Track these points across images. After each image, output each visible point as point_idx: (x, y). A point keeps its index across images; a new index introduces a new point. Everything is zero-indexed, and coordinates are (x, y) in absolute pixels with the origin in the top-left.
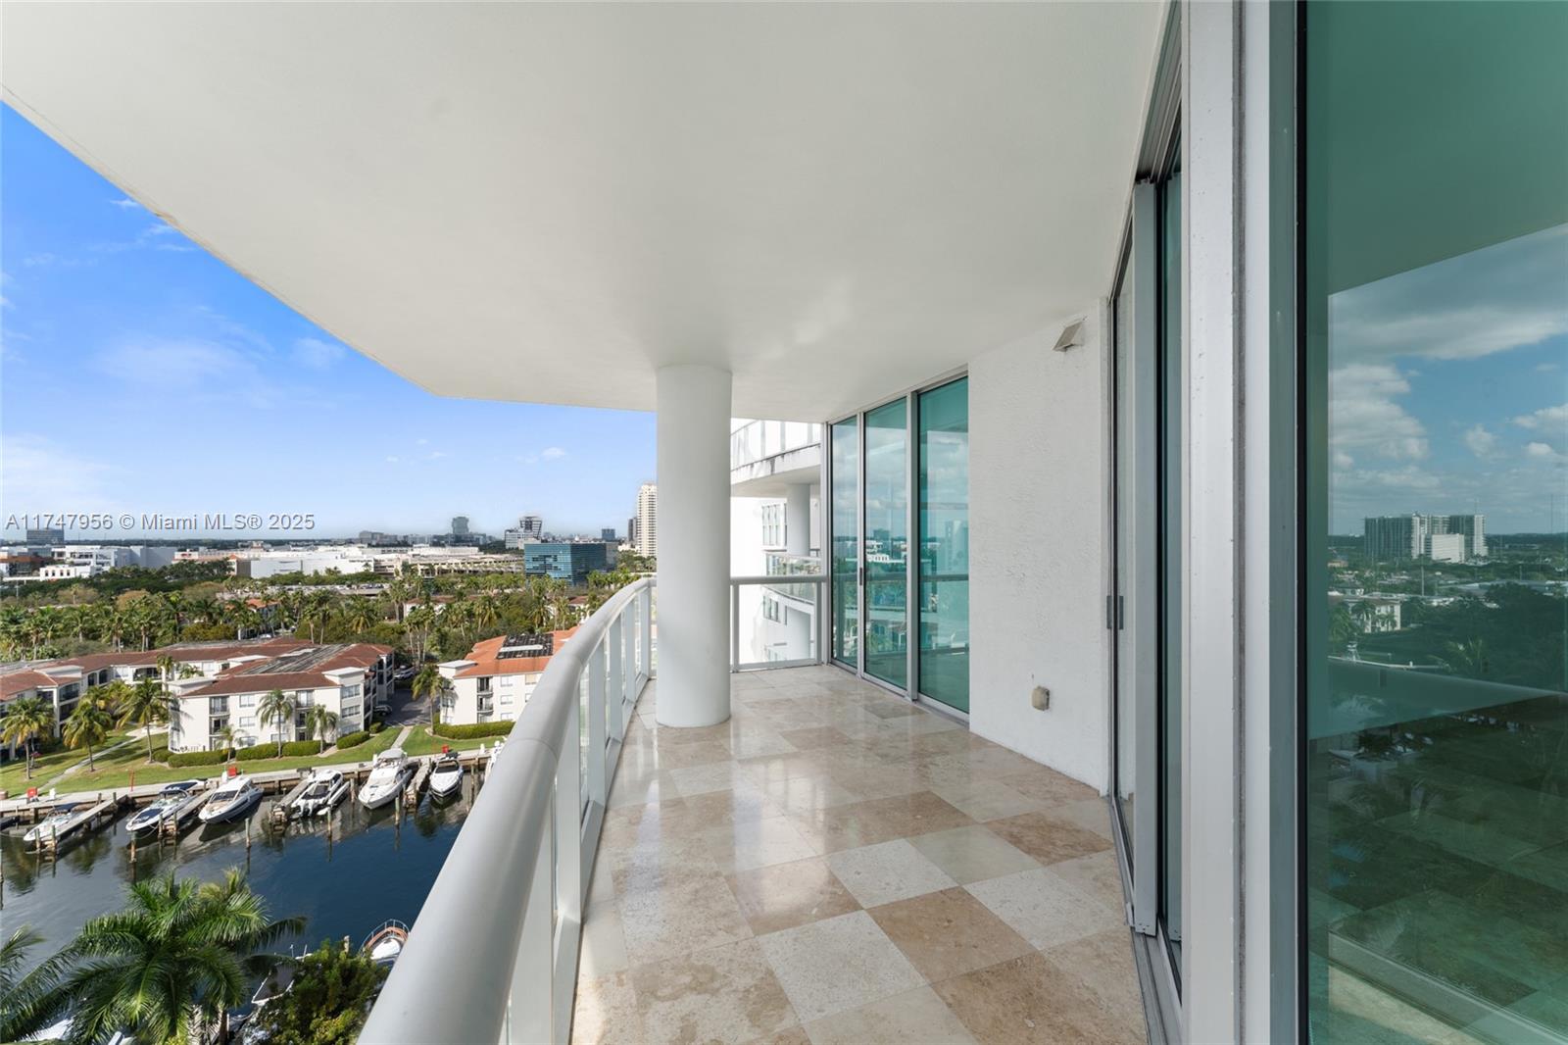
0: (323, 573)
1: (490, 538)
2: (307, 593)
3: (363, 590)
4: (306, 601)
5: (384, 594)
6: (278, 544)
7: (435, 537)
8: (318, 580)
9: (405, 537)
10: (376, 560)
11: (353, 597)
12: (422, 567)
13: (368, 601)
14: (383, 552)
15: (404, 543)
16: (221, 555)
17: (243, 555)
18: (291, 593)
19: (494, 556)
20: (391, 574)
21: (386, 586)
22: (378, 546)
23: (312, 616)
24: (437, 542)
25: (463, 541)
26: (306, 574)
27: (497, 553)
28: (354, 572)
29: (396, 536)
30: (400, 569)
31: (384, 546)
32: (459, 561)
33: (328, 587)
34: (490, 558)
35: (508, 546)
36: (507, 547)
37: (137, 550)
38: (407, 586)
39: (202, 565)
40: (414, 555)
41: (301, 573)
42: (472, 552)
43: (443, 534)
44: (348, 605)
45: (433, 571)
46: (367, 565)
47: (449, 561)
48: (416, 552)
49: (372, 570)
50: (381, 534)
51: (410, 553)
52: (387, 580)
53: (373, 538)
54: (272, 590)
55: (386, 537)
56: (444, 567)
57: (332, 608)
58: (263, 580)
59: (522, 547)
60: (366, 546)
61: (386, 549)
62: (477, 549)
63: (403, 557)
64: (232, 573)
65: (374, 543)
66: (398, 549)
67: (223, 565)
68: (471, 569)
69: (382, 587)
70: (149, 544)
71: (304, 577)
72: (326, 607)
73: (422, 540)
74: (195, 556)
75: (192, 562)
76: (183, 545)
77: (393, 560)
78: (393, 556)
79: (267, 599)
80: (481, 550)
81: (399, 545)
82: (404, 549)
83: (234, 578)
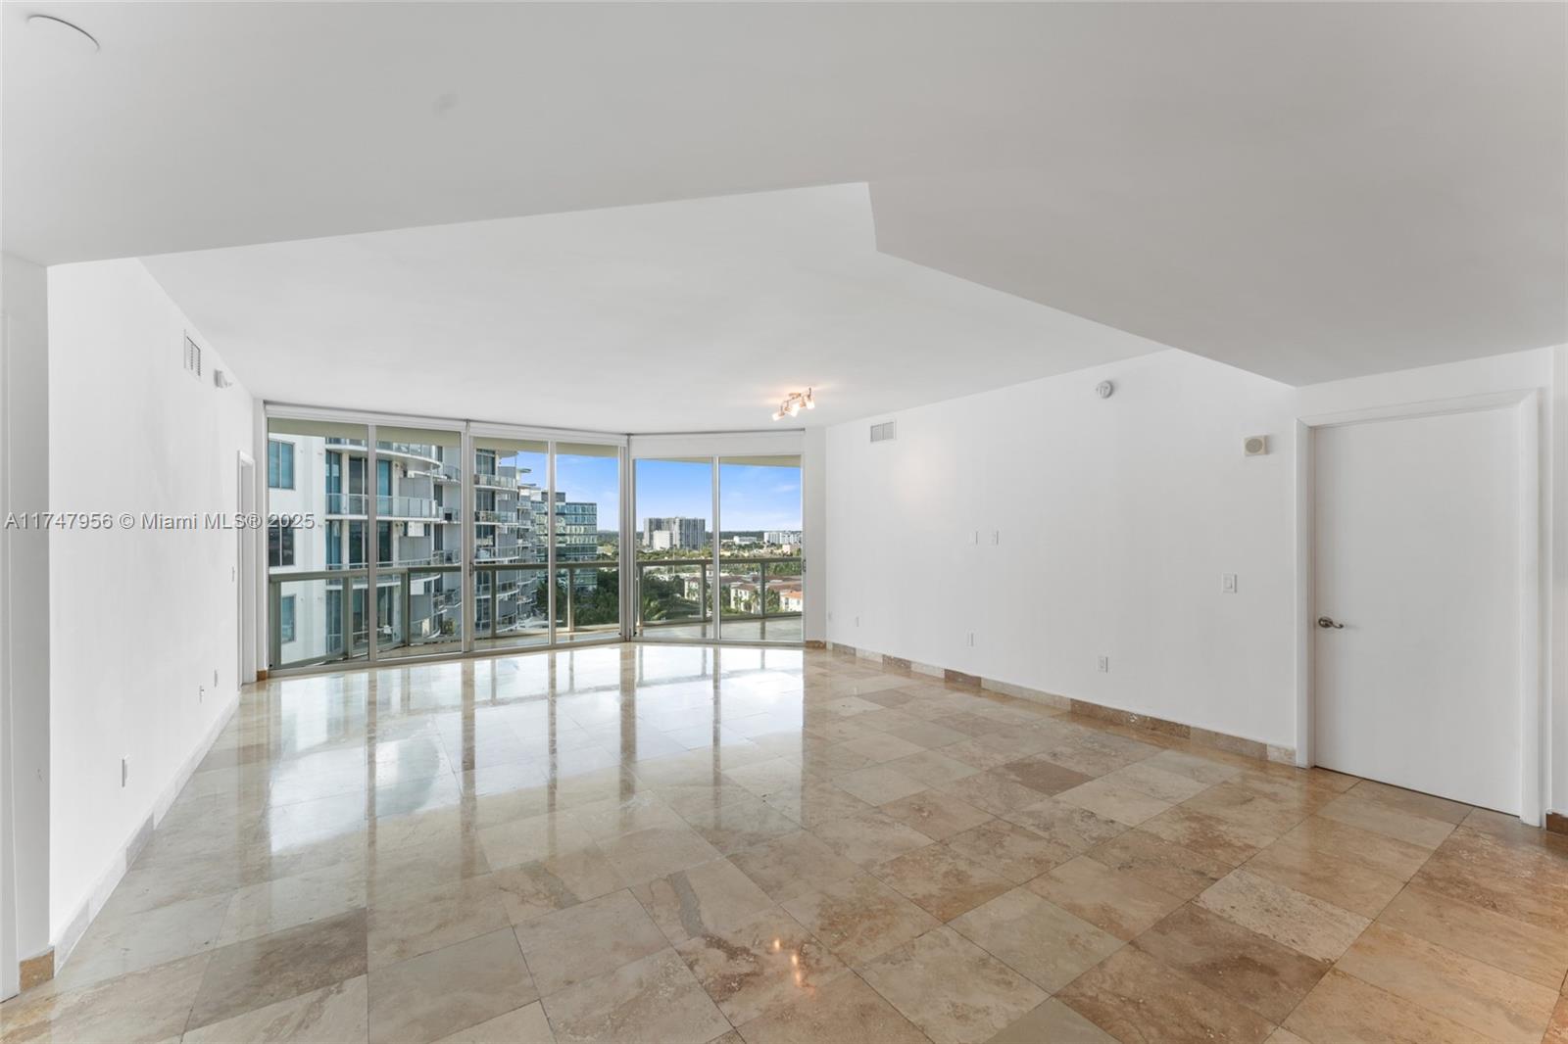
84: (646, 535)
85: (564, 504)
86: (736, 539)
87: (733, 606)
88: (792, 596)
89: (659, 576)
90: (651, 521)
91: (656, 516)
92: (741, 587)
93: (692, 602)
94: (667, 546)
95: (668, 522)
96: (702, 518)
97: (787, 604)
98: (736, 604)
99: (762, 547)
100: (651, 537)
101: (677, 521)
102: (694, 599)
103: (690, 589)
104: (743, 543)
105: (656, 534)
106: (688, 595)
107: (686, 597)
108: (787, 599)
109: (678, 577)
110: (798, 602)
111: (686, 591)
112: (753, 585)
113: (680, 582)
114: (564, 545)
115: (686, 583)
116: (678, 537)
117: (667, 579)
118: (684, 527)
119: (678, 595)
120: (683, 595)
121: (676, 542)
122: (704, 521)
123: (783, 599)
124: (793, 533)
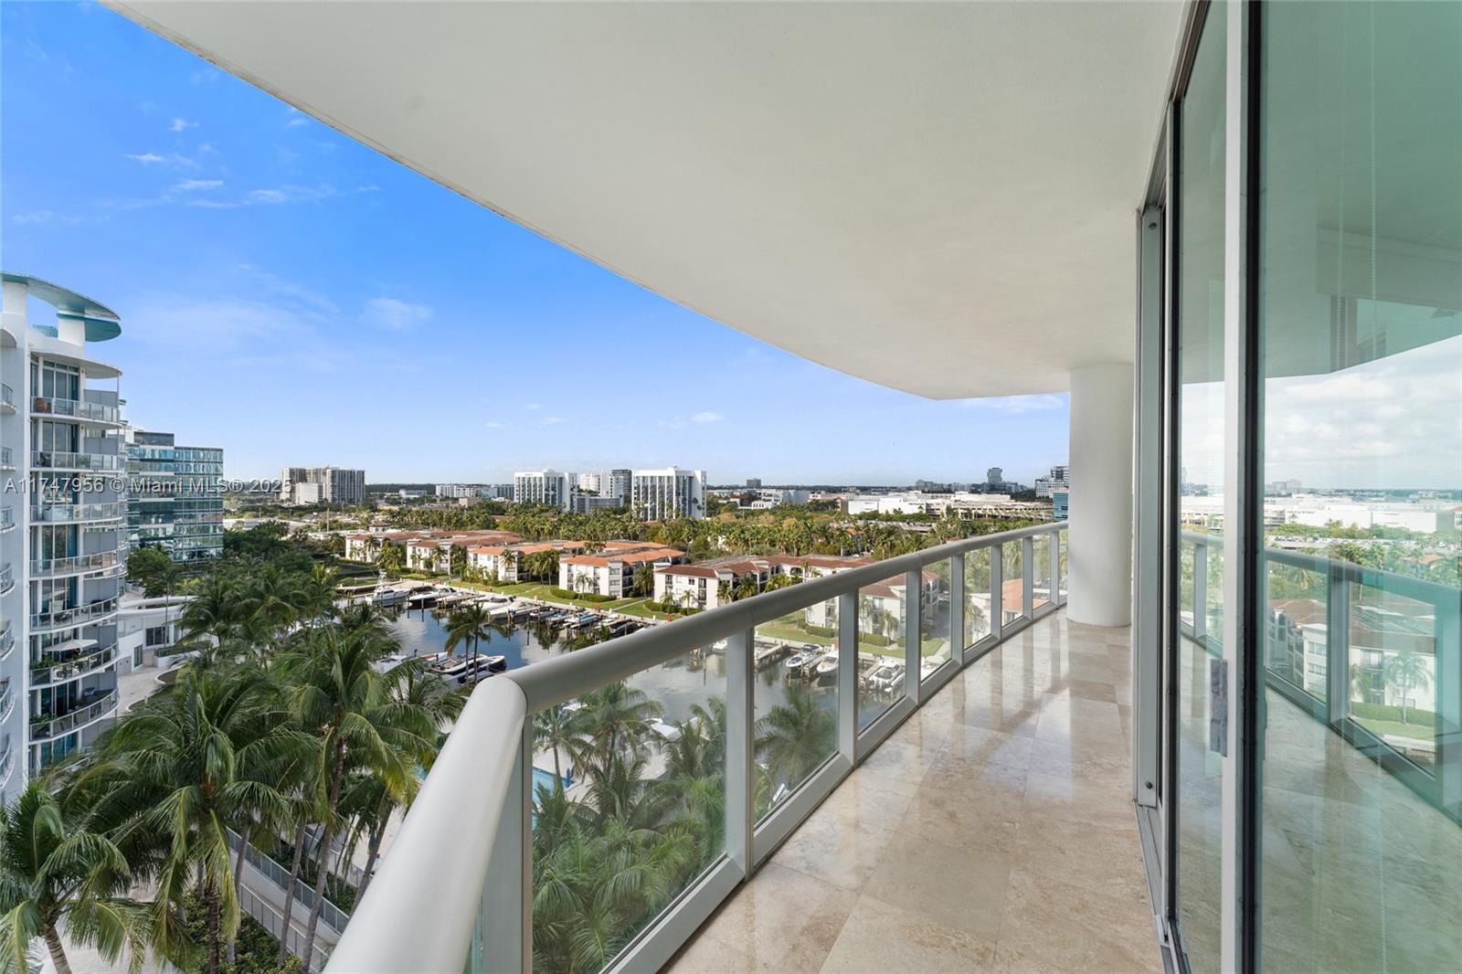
0: (891, 512)
1: (1022, 486)
2: (881, 526)
3: (917, 527)
4: (880, 532)
5: (933, 531)
6: (865, 490)
7: (973, 485)
8: (888, 518)
9: (949, 485)
10: (927, 504)
11: (911, 532)
12: (962, 511)
13: (921, 536)
14: (933, 498)
15: (949, 490)
16: (833, 497)
17: (843, 497)
18: (871, 526)
19: (1025, 504)
20: (939, 516)
21: (934, 525)
22: (929, 492)
23: (884, 543)
24: (975, 489)
25: (997, 490)
26: (880, 512)
27: (1027, 501)
28: (911, 513)
29: (942, 485)
30: (945, 512)
31: (933, 492)
32: (992, 507)
33: (894, 523)
34: (1020, 505)
35: (1038, 494)
36: (1038, 496)
37: (792, 492)
38: (949, 526)
39: (823, 503)
40: (956, 501)
41: (877, 511)
42: (1004, 500)
43: (980, 483)
44: (907, 538)
45: (971, 514)
46: (921, 507)
47: (984, 507)
48: (957, 498)
49: (924, 512)
50: (931, 483)
51: (953, 499)
52: (934, 520)
53: (926, 486)
54: (860, 523)
55: (935, 485)
56: (980, 512)
57: (897, 539)
58: (855, 515)
59: (1051, 496)
60: (920, 492)
61: (934, 495)
62: (1009, 496)
63: (948, 502)
64: (839, 510)
65: (926, 490)
66: (944, 495)
67: (833, 504)
68: (1003, 514)
69: (931, 526)
70: (797, 488)
71: (880, 515)
72: (892, 538)
73: (963, 488)
74: (819, 497)
75: (818, 501)
76: (814, 489)
77: (940, 503)
78: (939, 501)
79: (858, 529)
80: (1012, 498)
81: (945, 492)
82: (948, 495)
83: (840, 513)
84: (286, 488)
85: (173, 448)
86: (403, 493)
87: (409, 564)
88: (484, 553)
89: (310, 534)
90: (292, 472)
91: (298, 465)
92: (420, 544)
93: (355, 563)
94: (314, 499)
95: (317, 472)
96: (361, 469)
97: (475, 560)
98: (414, 563)
99: (434, 501)
100: (292, 491)
101: (329, 472)
102: (358, 559)
103: (353, 549)
104: (412, 497)
105: (300, 486)
106: (351, 555)
107: (348, 557)
108: (476, 555)
109: (337, 535)
110: (489, 559)
111: (348, 551)
112: (434, 541)
113: (341, 542)
114: (172, 500)
115: (348, 543)
116: (330, 490)
117: (322, 538)
118: (337, 480)
119: (337, 556)
120: (343, 554)
121: (328, 495)
122: (363, 472)
123: (471, 555)
124: (469, 486)
